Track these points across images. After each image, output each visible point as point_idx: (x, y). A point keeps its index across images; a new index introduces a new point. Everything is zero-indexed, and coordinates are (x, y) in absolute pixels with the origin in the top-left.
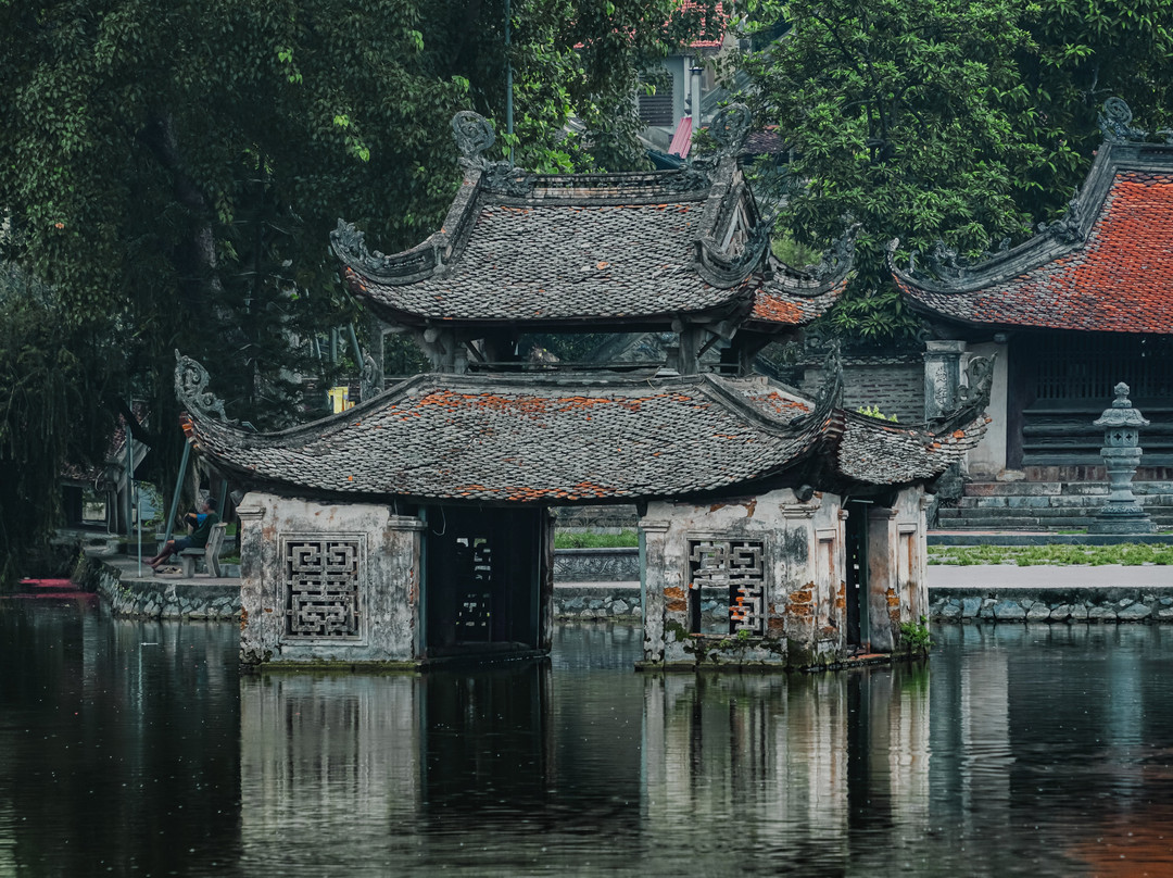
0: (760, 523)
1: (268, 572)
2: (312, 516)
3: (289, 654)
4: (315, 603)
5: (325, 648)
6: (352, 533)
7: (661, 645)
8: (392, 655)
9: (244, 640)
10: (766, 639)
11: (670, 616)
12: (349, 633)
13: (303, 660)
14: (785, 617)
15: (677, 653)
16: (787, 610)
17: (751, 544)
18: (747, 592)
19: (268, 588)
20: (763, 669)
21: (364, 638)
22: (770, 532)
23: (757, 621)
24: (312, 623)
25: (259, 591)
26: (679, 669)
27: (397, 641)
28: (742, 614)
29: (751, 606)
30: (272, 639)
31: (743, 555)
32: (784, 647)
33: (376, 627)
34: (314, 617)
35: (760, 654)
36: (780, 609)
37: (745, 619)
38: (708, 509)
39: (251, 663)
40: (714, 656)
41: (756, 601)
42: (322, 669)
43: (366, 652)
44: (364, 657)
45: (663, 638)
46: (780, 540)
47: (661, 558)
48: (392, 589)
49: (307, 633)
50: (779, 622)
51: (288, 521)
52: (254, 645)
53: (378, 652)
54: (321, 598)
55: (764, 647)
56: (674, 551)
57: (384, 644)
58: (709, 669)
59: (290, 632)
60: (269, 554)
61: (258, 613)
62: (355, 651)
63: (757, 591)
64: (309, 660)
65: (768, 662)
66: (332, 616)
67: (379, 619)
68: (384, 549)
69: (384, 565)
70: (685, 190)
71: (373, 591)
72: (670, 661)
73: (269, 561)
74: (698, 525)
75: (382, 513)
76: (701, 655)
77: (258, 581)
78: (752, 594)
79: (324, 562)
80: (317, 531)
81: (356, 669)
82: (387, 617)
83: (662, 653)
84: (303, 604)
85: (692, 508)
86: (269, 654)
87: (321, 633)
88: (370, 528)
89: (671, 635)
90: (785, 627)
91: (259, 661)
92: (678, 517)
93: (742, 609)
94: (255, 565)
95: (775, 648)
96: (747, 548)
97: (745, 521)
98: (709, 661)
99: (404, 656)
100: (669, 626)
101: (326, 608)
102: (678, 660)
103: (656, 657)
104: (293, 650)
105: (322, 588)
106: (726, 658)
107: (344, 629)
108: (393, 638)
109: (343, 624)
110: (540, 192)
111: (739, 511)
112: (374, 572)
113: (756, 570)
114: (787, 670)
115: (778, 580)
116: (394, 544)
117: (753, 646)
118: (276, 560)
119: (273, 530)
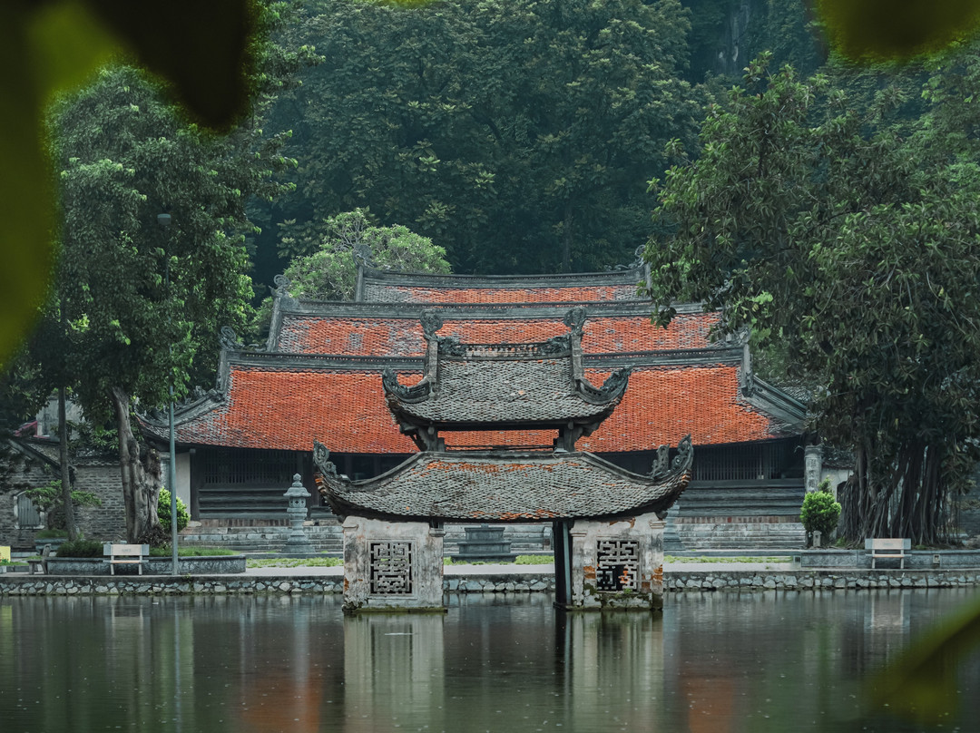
0: (638, 531)
1: (360, 559)
2: (385, 529)
3: (373, 604)
4: (386, 576)
5: (393, 601)
6: (408, 538)
7: (582, 597)
8: (431, 604)
9: (347, 596)
10: (640, 593)
11: (587, 581)
12: (407, 592)
13: (380, 607)
14: (651, 582)
15: (591, 601)
16: (652, 578)
17: (632, 543)
18: (630, 568)
19: (360, 568)
20: (639, 610)
21: (415, 594)
22: (643, 536)
23: (635, 584)
24: (385, 587)
25: (355, 570)
26: (591, 610)
27: (434, 596)
28: (626, 580)
29: (632, 576)
30: (362, 596)
31: (627, 549)
32: (651, 598)
33: (422, 589)
34: (386, 584)
35: (637, 602)
36: (648, 577)
37: (628, 583)
38: (608, 524)
39: (351, 609)
40: (611, 603)
41: (635, 573)
42: (391, 611)
43: (416, 602)
44: (415, 605)
45: (583, 593)
46: (649, 541)
47: (582, 550)
48: (431, 568)
49: (382, 592)
50: (647, 584)
51: (371, 532)
52: (353, 599)
53: (423, 602)
54: (390, 573)
55: (639, 598)
56: (589, 547)
57: (426, 598)
58: (609, 610)
59: (373, 592)
60: (361, 549)
61: (355, 581)
62: (410, 602)
63: (635, 568)
64: (384, 607)
65: (641, 606)
66: (397, 583)
67: (424, 584)
68: (426, 546)
69: (426, 555)
71: (420, 570)
72: (586, 606)
73: (361, 553)
74: (602, 533)
75: (425, 527)
76: (604, 602)
77: (354, 564)
78: (632, 570)
79: (392, 554)
80: (388, 537)
81: (410, 611)
82: (428, 583)
83: (582, 602)
84: (380, 576)
85: (599, 523)
86: (361, 604)
87: (391, 592)
88: (418, 535)
89: (587, 592)
90: (651, 587)
91: (356, 607)
92: (591, 528)
93: (627, 577)
94: (353, 556)
95: (645, 598)
96: (629, 545)
97: (629, 530)
98: (609, 606)
99: (438, 604)
100: (586, 587)
101: (393, 579)
102: (591, 605)
103: (579, 604)
104: (375, 602)
105: (391, 568)
106: (618, 604)
107: (404, 590)
108: (432, 595)
109: (403, 587)
110: (469, 354)
111: (626, 525)
112: (421, 559)
113: (635, 557)
114: (652, 610)
115: (647, 561)
116: (432, 544)
117: (633, 597)
118: (365, 553)
119: (362, 536)
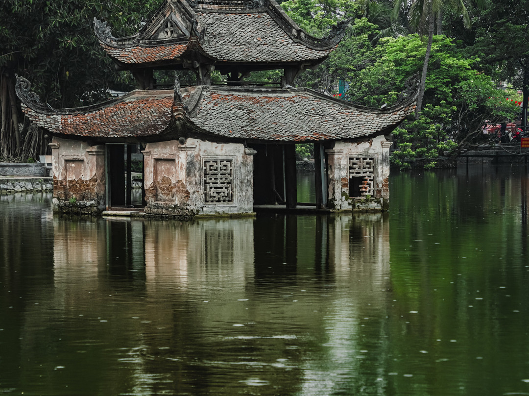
0: (374, 150)
1: (197, 174)
2: (214, 149)
3: (206, 211)
4: (215, 188)
5: (221, 208)
6: (230, 156)
7: (340, 203)
8: (245, 210)
9: (189, 205)
10: (376, 198)
11: (343, 190)
12: (229, 201)
13: (212, 213)
14: (382, 189)
15: (346, 206)
16: (383, 186)
17: (370, 159)
18: (368, 179)
19: (197, 182)
20: (375, 211)
21: (235, 203)
22: (377, 153)
23: (372, 191)
24: (214, 197)
25: (194, 183)
26: (346, 212)
27: (248, 204)
28: (366, 188)
29: (369, 185)
30: (199, 204)
31: (367, 163)
32: (382, 202)
33: (240, 198)
34: (215, 194)
35: (373, 205)
36: (380, 186)
37: (368, 190)
38: (356, 144)
39: (191, 216)
40: (358, 206)
41: (372, 183)
42: (219, 217)
43: (236, 209)
44: (235, 211)
45: (341, 199)
46: (380, 157)
47: (340, 165)
48: (246, 181)
49: (212, 201)
50: (379, 191)
51: (205, 151)
52: (193, 207)
53: (240, 209)
54: (218, 185)
55: (375, 202)
56: (344, 162)
57: (243, 206)
58: (356, 212)
59: (206, 201)
60: (198, 166)
61: (194, 193)
62: (232, 208)
63: (372, 178)
64: (214, 213)
65: (376, 208)
66: (222, 193)
67: (241, 194)
68: (242, 163)
69: (243, 170)
70: (252, 8)
71: (239, 182)
72: (343, 209)
73: (198, 169)
74: (352, 151)
75: (241, 147)
76: (354, 206)
77: (193, 179)
78: (370, 180)
79: (219, 169)
80: (217, 156)
81: (232, 217)
82: (244, 193)
83: (341, 206)
84: (211, 188)
85: (350, 144)
86: (198, 211)
87: (219, 201)
88: (237, 154)
89: (344, 198)
90: (382, 194)
91: (194, 214)
92: (346, 148)
93: (367, 186)
94: (192, 171)
95: (379, 202)
96: (368, 160)
97: (368, 149)
98: (357, 209)
99: (250, 210)
100: (343, 194)
101: (220, 190)
102: (346, 209)
103: (339, 207)
104: (208, 209)
105: (218, 181)
106: (362, 207)
107: (227, 199)
108: (246, 202)
109: (226, 197)
110: (200, 6)
111: (367, 145)
112: (239, 174)
113: (371, 170)
114: (382, 211)
115: (380, 173)
116: (246, 161)
117: (371, 202)
118: (200, 169)
119: (198, 155)
